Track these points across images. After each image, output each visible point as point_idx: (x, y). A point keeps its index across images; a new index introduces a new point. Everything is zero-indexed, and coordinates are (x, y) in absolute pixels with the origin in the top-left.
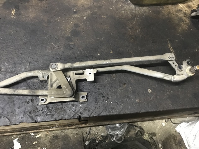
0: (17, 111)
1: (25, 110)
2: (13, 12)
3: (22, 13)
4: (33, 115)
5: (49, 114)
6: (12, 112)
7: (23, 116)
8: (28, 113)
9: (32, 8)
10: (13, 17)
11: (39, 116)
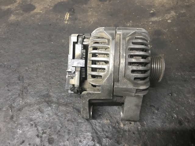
2: (67, 16)
3: (79, 17)
9: (91, 11)
10: (66, 22)
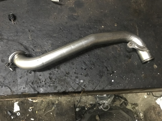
0: (19, 81)
1: (27, 80)
4: (35, 86)
5: (52, 86)
6: (14, 82)
7: (25, 87)
8: (31, 84)
11: (42, 87)
